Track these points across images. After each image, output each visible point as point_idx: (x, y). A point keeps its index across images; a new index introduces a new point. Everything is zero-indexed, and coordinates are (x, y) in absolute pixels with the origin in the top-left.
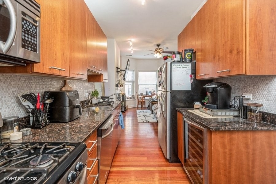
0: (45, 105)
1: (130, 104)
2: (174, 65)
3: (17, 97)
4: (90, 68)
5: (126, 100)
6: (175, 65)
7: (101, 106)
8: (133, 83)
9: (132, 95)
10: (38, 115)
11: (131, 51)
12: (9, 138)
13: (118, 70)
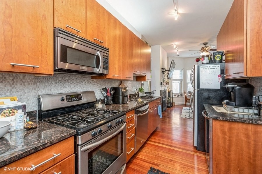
0: (111, 93)
1: (177, 101)
2: (201, 67)
3: (100, 89)
4: (135, 73)
5: (172, 97)
6: (203, 67)
7: (144, 98)
8: (181, 81)
9: (180, 93)
10: (108, 98)
11: (177, 52)
12: (98, 107)
13: (163, 70)
